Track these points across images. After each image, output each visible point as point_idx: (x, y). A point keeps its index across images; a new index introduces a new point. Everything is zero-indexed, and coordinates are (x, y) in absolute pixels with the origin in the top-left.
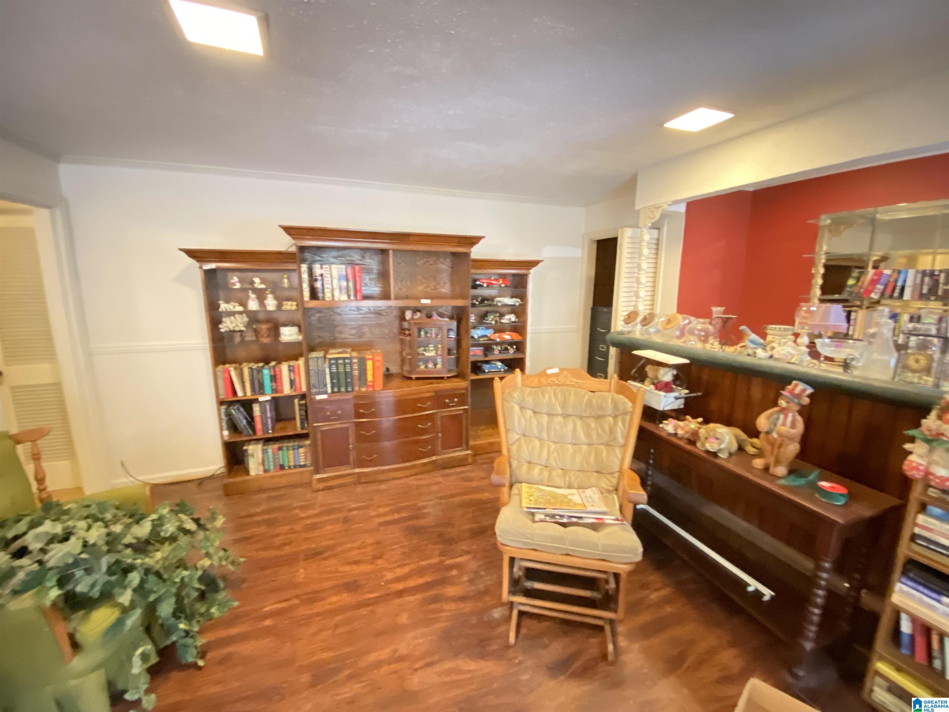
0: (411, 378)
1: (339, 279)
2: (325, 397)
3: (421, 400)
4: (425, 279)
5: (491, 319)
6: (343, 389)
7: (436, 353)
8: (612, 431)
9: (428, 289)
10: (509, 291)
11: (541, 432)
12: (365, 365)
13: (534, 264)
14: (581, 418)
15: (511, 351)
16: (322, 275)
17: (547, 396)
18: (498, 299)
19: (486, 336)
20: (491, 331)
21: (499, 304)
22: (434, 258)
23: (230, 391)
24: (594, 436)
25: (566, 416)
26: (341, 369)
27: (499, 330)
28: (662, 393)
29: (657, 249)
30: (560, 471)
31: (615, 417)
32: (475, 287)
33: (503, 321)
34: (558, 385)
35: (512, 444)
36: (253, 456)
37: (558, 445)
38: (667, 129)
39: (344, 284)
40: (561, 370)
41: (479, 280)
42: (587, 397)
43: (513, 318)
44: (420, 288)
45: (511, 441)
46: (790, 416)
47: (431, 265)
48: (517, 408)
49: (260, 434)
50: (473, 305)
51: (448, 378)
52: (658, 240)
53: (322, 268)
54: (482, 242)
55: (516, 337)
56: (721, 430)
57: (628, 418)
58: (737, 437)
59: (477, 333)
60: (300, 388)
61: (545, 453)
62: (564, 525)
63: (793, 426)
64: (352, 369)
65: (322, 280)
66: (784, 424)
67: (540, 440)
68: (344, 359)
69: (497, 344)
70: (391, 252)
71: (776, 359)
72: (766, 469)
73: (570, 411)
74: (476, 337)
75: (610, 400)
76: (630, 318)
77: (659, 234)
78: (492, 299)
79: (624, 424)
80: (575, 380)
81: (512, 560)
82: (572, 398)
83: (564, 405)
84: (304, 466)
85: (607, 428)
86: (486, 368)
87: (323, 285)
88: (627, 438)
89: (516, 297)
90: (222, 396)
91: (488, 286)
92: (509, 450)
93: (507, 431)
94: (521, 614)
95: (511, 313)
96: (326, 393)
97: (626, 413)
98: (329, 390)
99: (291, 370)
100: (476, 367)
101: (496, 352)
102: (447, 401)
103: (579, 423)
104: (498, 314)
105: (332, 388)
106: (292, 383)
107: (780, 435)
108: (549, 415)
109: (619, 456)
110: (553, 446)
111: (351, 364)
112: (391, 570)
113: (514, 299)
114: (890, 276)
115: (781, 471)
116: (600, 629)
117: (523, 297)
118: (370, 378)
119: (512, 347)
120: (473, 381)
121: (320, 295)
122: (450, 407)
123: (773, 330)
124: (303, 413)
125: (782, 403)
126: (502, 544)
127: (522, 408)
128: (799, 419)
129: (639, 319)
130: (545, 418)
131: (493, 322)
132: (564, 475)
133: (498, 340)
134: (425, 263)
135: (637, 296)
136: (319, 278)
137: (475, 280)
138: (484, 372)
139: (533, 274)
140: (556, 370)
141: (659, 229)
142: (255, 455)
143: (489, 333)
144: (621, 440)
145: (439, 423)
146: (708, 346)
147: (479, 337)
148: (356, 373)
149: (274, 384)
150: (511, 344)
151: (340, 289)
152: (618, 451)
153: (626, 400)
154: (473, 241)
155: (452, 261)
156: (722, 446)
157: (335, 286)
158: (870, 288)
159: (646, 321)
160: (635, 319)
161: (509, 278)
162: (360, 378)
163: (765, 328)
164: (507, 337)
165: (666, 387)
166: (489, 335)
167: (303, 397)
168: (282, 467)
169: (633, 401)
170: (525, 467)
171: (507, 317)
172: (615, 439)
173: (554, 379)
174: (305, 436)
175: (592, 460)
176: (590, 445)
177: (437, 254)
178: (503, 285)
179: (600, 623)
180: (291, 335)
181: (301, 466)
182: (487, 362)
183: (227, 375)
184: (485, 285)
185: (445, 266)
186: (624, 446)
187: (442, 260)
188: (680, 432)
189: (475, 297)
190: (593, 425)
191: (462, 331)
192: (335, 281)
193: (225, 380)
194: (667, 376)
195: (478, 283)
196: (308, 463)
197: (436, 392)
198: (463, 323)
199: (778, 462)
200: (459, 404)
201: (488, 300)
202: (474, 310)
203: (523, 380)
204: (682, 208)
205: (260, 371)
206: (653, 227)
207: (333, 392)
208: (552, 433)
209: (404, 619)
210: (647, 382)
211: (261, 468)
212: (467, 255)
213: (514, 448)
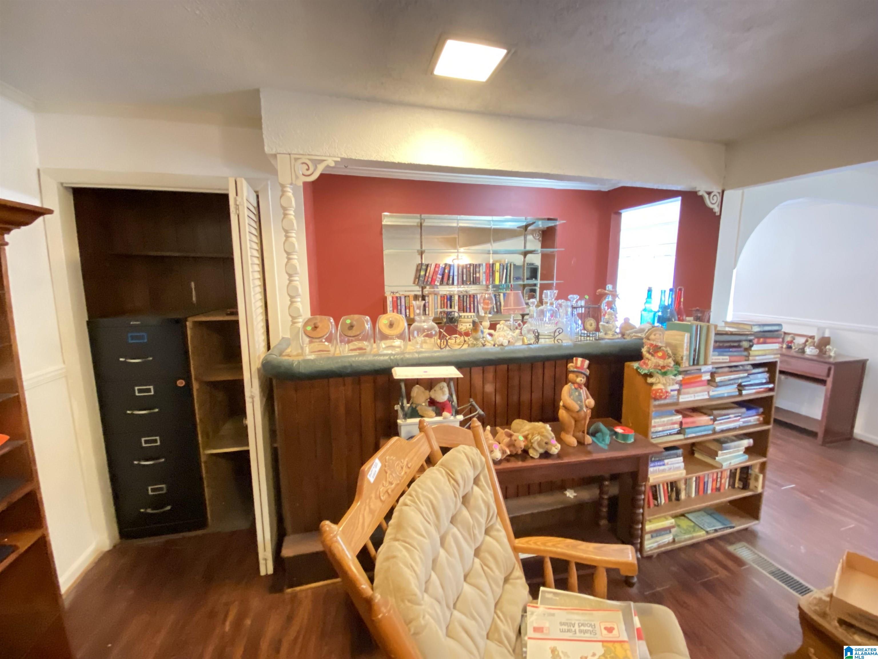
66: (587, 397)
107: (587, 407)
114: (444, 268)
158: (434, 277)
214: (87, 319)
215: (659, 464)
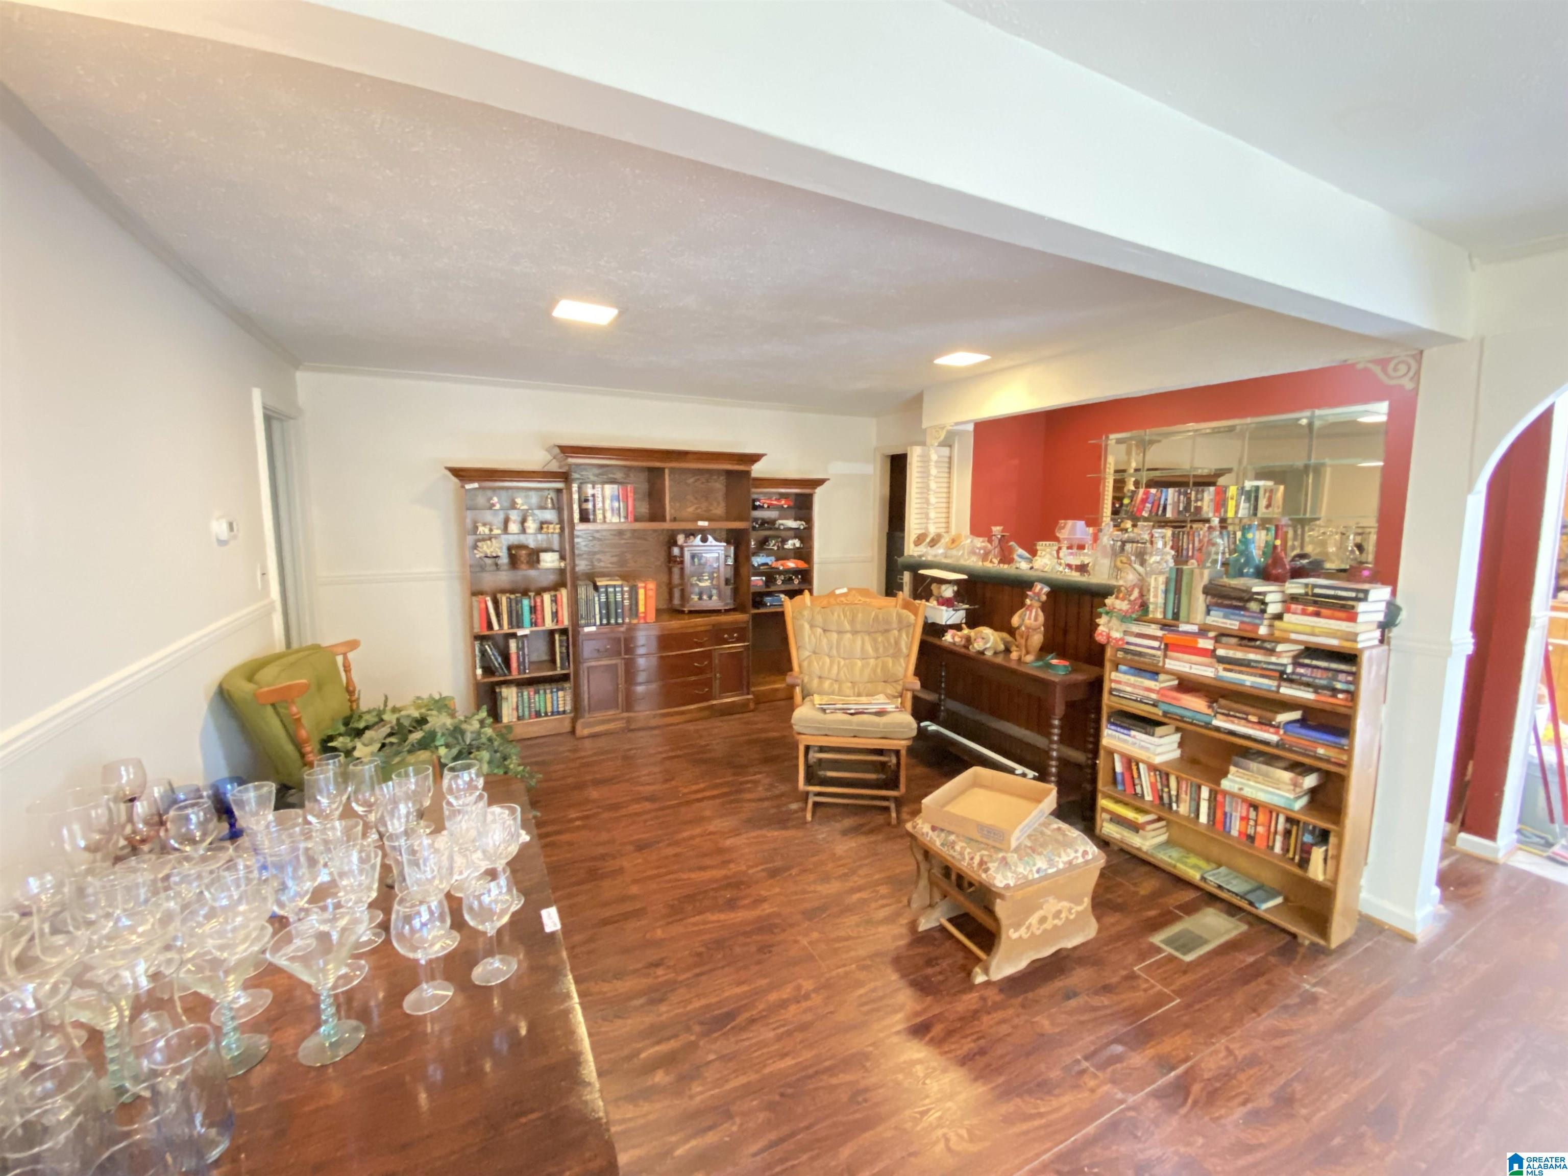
0: (683, 612)
1: (612, 500)
2: (593, 629)
3: (696, 634)
4: (696, 498)
5: (772, 545)
6: (613, 621)
7: (712, 583)
8: (897, 643)
9: (699, 511)
10: (792, 513)
11: (831, 648)
12: (637, 594)
13: (819, 482)
14: (869, 633)
15: (796, 582)
16: (593, 496)
17: (836, 614)
18: (780, 522)
19: (766, 564)
20: (773, 558)
21: (782, 527)
22: (707, 476)
23: (485, 625)
24: (881, 650)
25: (855, 632)
26: (612, 599)
27: (782, 555)
28: (944, 608)
29: (950, 468)
30: (849, 684)
31: (900, 630)
32: (755, 508)
33: (786, 547)
34: (847, 604)
35: (804, 660)
36: (507, 699)
37: (847, 661)
38: (936, 365)
39: (616, 505)
40: (850, 590)
41: (759, 500)
42: (873, 613)
43: (797, 543)
44: (691, 510)
45: (802, 657)
46: (1034, 611)
47: (703, 483)
48: (807, 626)
49: (515, 675)
50: (754, 528)
51: (726, 610)
52: (950, 458)
53: (594, 488)
54: (764, 459)
55: (801, 565)
56: (986, 631)
57: (911, 631)
58: (1003, 639)
59: (757, 561)
60: (563, 622)
61: (835, 668)
62: (852, 714)
63: (1036, 619)
64: (623, 599)
65: (594, 501)
66: (1029, 618)
67: (830, 657)
68: (615, 586)
69: (780, 573)
70: (667, 471)
71: (1037, 570)
72: (1020, 660)
73: (858, 627)
74: (756, 565)
75: (895, 615)
76: (919, 540)
77: (951, 452)
78: (772, 522)
79: (907, 636)
80: (863, 599)
81: (807, 748)
82: (860, 615)
83: (852, 622)
84: (564, 712)
85: (892, 641)
86: (768, 600)
87: (594, 506)
88: (910, 648)
89: (801, 520)
90: (477, 630)
91: (768, 507)
92: (800, 666)
93: (798, 648)
94: (816, 805)
95: (795, 537)
96: (595, 625)
97: (909, 626)
98: (598, 622)
99: (555, 600)
100: (758, 599)
101: (779, 582)
102: (726, 636)
103: (867, 638)
104: (780, 540)
105: (601, 620)
106: (555, 615)
107: (1028, 628)
108: (840, 632)
109: (904, 665)
110: (842, 662)
111: (622, 593)
112: (686, 787)
113: (799, 522)
114: (1155, 495)
115: (1029, 658)
116: (887, 809)
117: (808, 520)
118: (641, 609)
119: (797, 577)
120: (755, 616)
121: (591, 517)
122: (729, 643)
123: (1041, 546)
124: (564, 650)
125: (1028, 602)
126: (800, 734)
127: (812, 626)
128: (1041, 614)
129: (928, 540)
130: (835, 636)
131: (775, 548)
132: (853, 687)
133: (781, 568)
134: (696, 481)
135: (927, 517)
136: (591, 498)
137: (754, 501)
138: (765, 605)
139: (819, 495)
140: (845, 590)
141: (950, 446)
142: (510, 700)
143: (770, 560)
144: (905, 650)
145: (717, 661)
146: (988, 565)
147: (759, 565)
148: (627, 603)
149: (533, 616)
150: (796, 572)
151: (613, 510)
152: (902, 661)
153: (910, 614)
154: (754, 458)
155: (727, 479)
156: (988, 645)
157: (607, 506)
158: (1141, 507)
159: (934, 542)
160: (924, 540)
161: (793, 498)
162: (631, 609)
163: (1035, 545)
164: (791, 564)
165: (947, 603)
166: (770, 563)
167: (564, 632)
168: (538, 714)
169: (916, 614)
170: (816, 682)
171: (790, 542)
172: (900, 650)
173: (843, 599)
174: (565, 678)
175: (879, 670)
176: (877, 658)
177: (710, 472)
178: (786, 506)
179: (885, 804)
180: (553, 561)
181: (559, 713)
182: (770, 594)
183: (483, 606)
184: (766, 506)
185: (719, 485)
186: (908, 656)
187: (715, 477)
188: (957, 639)
189: (755, 520)
190: (880, 639)
191: (742, 559)
192: (608, 502)
193: (480, 610)
194: (948, 592)
195: (757, 503)
196: (568, 708)
197: (714, 625)
198: (743, 548)
199: (1028, 653)
200: (738, 640)
201: (767, 523)
202: (754, 533)
203: (812, 601)
204: (971, 427)
205: (518, 602)
206: (943, 444)
207: (601, 624)
208: (842, 650)
209: (707, 813)
210: (932, 600)
211: (515, 713)
212: (748, 473)
213: (805, 664)
214: (887, 530)
215: (1122, 730)
